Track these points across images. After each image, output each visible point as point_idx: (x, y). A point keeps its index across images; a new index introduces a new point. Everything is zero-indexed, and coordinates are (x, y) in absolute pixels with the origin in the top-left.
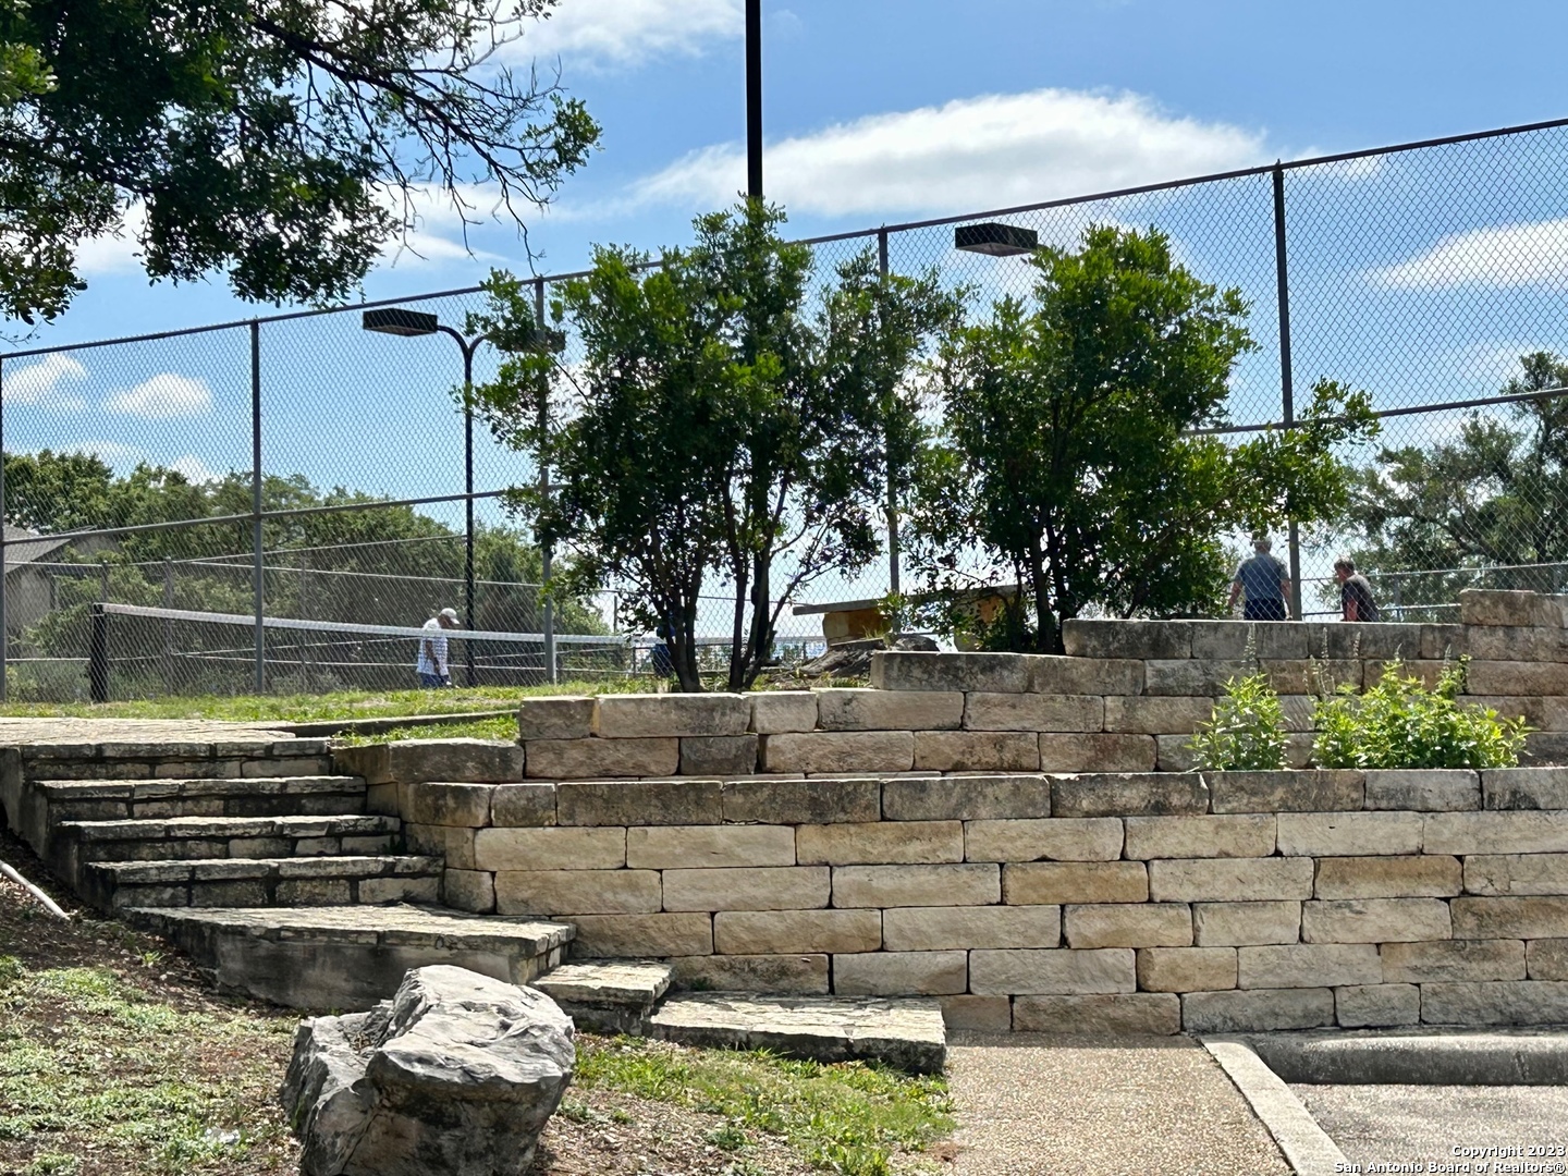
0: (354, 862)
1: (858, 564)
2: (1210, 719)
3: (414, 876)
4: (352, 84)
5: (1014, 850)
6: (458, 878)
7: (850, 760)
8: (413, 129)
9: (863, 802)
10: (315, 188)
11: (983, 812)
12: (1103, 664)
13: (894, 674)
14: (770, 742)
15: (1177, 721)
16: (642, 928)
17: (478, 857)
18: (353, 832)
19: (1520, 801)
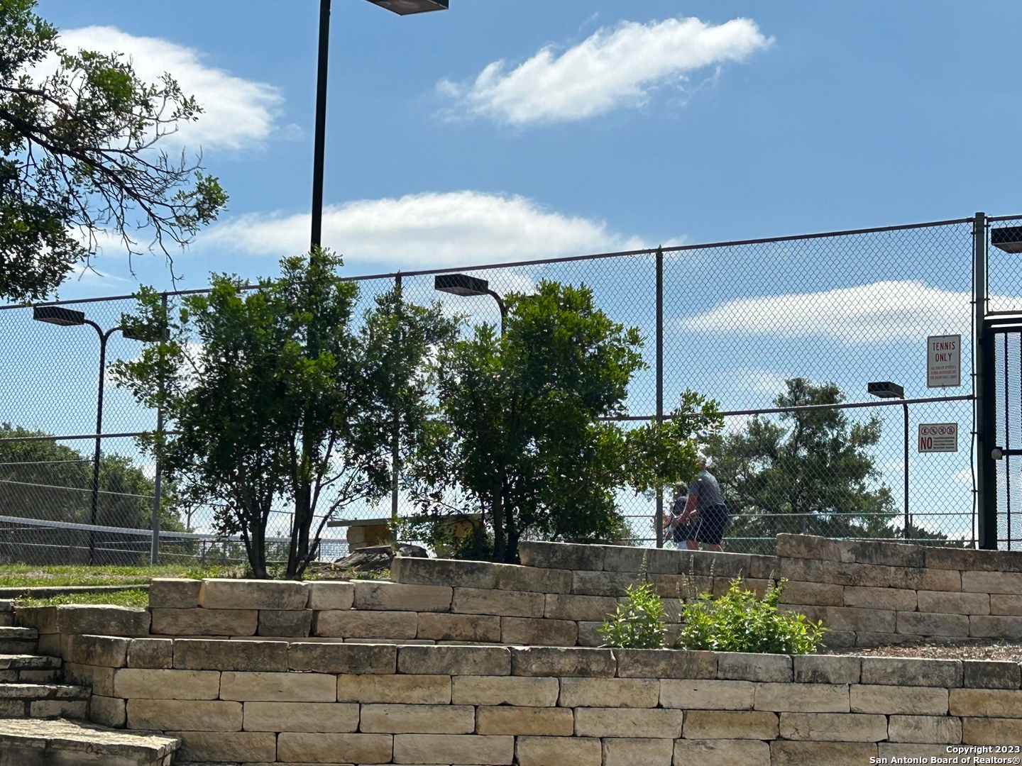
0: (28, 688)
1: (379, 496)
2: (615, 613)
3: (70, 699)
4: (59, 156)
5: (484, 698)
6: (101, 702)
7: (374, 630)
8: (98, 189)
9: (385, 660)
10: (29, 224)
11: (465, 670)
12: (545, 572)
13: (407, 573)
14: (320, 615)
15: (592, 613)
16: (228, 742)
17: (116, 688)
18: (28, 667)
19: (818, 678)
